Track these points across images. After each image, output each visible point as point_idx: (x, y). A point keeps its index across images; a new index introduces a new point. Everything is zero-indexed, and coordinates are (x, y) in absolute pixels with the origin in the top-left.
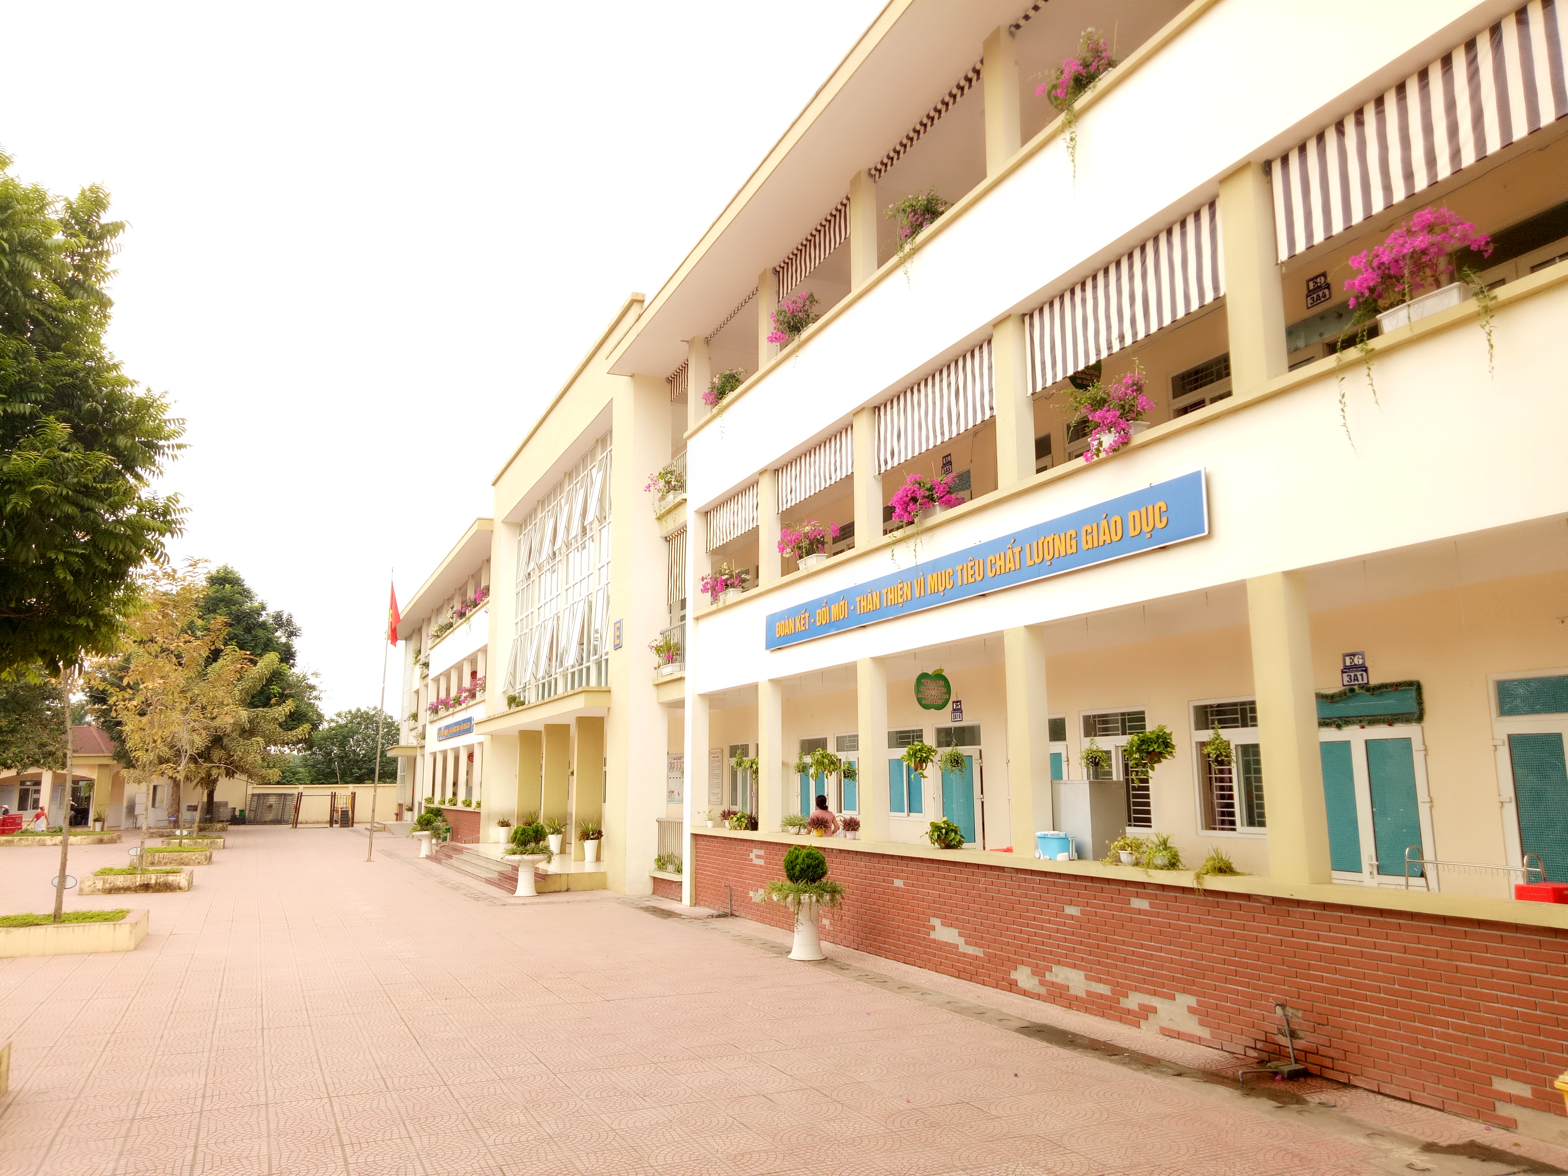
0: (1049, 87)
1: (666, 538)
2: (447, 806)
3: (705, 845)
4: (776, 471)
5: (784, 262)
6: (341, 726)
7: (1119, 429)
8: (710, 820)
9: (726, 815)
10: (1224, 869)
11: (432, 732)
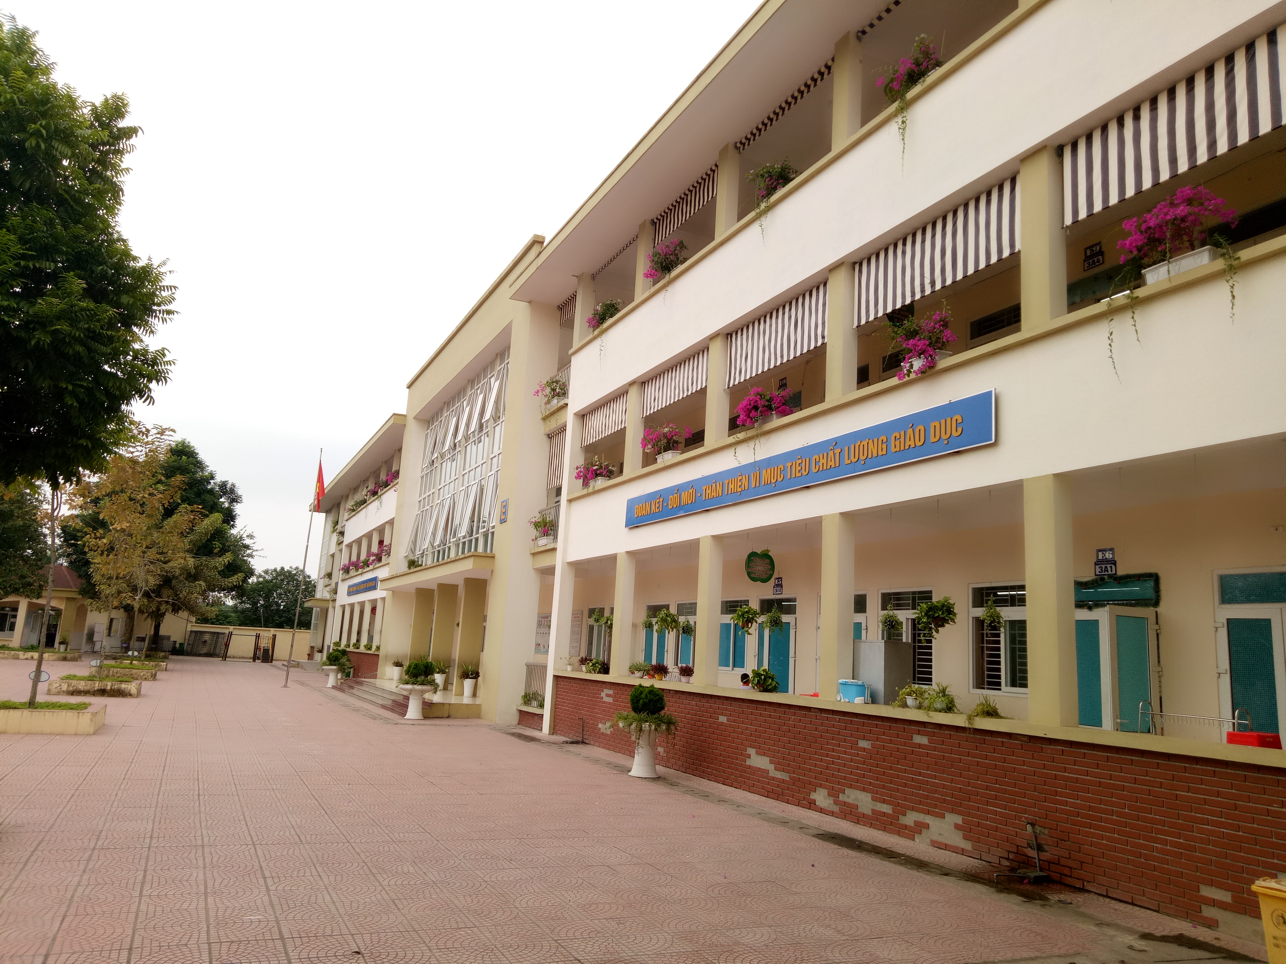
0: (887, 80)
1: (549, 435)
2: (351, 649)
3: (565, 685)
4: (643, 383)
5: (661, 215)
6: (267, 581)
7: (927, 356)
8: (570, 665)
9: (583, 661)
10: (992, 713)
11: (343, 589)
